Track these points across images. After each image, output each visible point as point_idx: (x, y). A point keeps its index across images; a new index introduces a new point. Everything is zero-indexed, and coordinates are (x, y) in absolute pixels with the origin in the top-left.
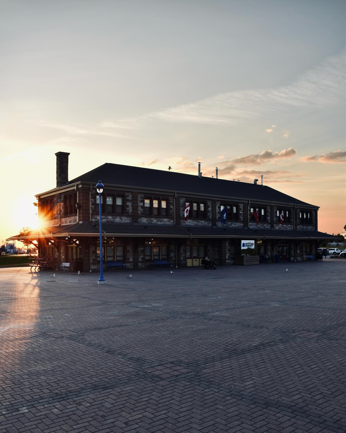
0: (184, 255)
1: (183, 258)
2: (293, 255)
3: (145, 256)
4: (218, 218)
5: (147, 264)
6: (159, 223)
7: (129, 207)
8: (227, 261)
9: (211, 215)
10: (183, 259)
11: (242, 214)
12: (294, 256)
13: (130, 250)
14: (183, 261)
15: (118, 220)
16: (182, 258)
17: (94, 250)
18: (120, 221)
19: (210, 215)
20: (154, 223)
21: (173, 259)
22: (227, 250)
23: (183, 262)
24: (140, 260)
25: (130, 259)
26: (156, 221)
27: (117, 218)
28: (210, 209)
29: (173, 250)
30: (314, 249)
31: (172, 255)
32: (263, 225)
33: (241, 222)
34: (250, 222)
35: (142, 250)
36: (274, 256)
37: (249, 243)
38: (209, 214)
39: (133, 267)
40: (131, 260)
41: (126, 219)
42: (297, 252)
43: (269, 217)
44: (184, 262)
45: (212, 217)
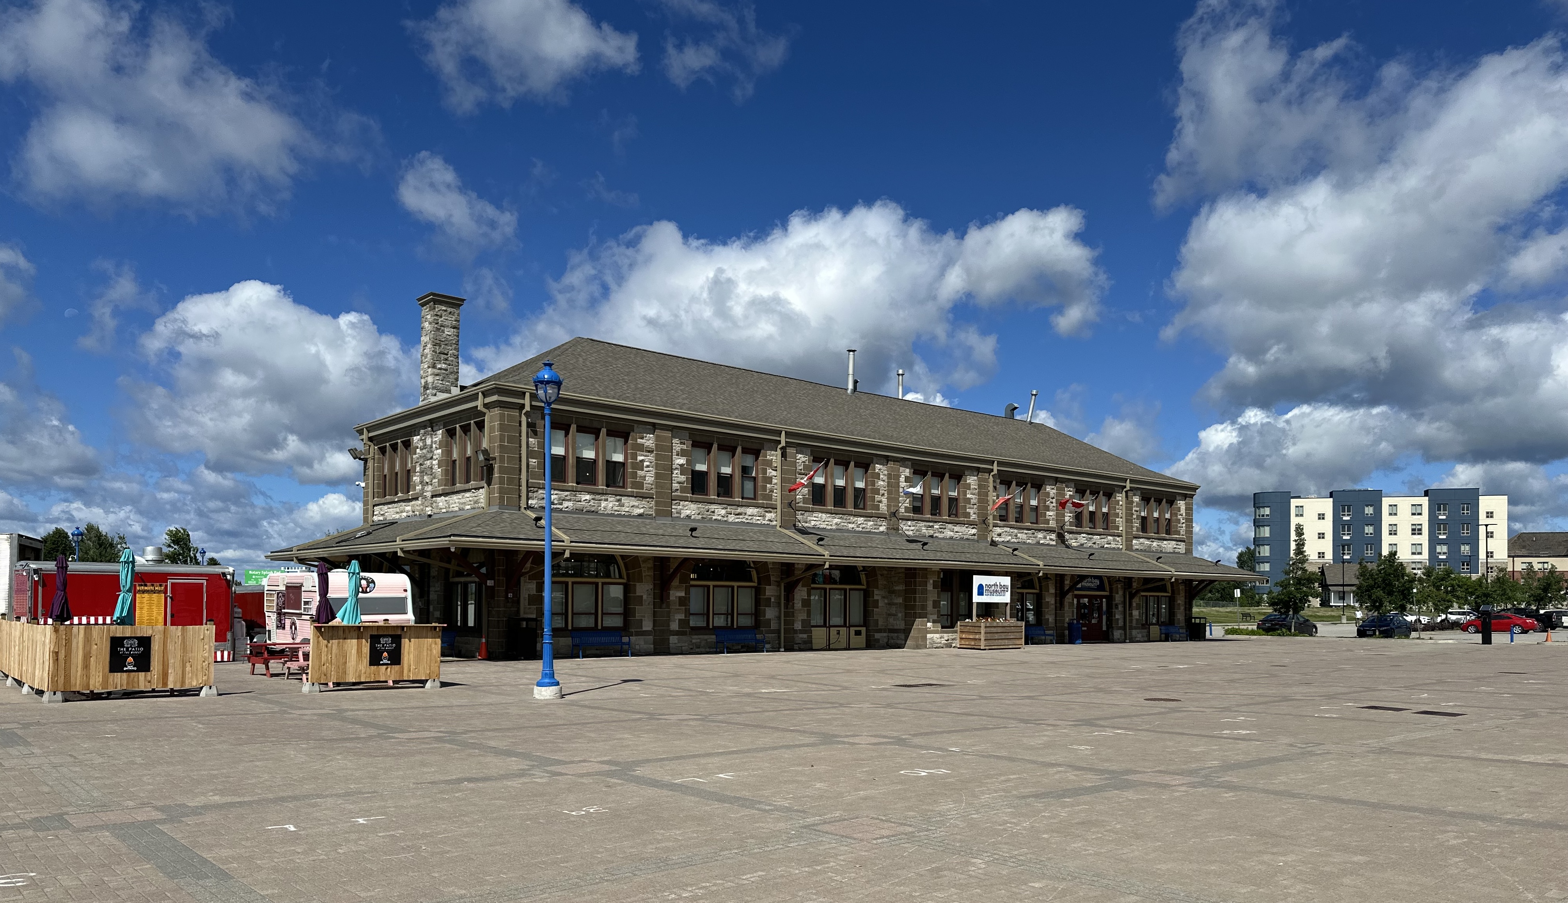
0: (803, 616)
1: (800, 623)
2: (1121, 623)
3: (688, 613)
4: (903, 511)
5: (694, 641)
6: (731, 518)
7: (645, 469)
8: (929, 636)
9: (884, 500)
10: (800, 628)
11: (972, 501)
12: (1124, 628)
13: (645, 597)
14: (801, 632)
15: (609, 504)
16: (798, 626)
17: (534, 592)
18: (616, 508)
19: (880, 502)
20: (719, 518)
21: (774, 626)
22: (931, 603)
23: (801, 636)
24: (674, 626)
25: (644, 623)
26: (723, 512)
27: (606, 500)
28: (881, 483)
29: (773, 600)
30: (1182, 608)
31: (770, 613)
32: (1033, 534)
33: (972, 524)
34: (995, 526)
35: (680, 598)
36: (1066, 625)
37: (996, 585)
38: (878, 498)
39: (652, 646)
40: (648, 626)
41: (636, 504)
42: (1131, 615)
43: (1053, 511)
44: (805, 636)
45: (889, 506)
